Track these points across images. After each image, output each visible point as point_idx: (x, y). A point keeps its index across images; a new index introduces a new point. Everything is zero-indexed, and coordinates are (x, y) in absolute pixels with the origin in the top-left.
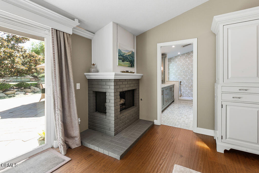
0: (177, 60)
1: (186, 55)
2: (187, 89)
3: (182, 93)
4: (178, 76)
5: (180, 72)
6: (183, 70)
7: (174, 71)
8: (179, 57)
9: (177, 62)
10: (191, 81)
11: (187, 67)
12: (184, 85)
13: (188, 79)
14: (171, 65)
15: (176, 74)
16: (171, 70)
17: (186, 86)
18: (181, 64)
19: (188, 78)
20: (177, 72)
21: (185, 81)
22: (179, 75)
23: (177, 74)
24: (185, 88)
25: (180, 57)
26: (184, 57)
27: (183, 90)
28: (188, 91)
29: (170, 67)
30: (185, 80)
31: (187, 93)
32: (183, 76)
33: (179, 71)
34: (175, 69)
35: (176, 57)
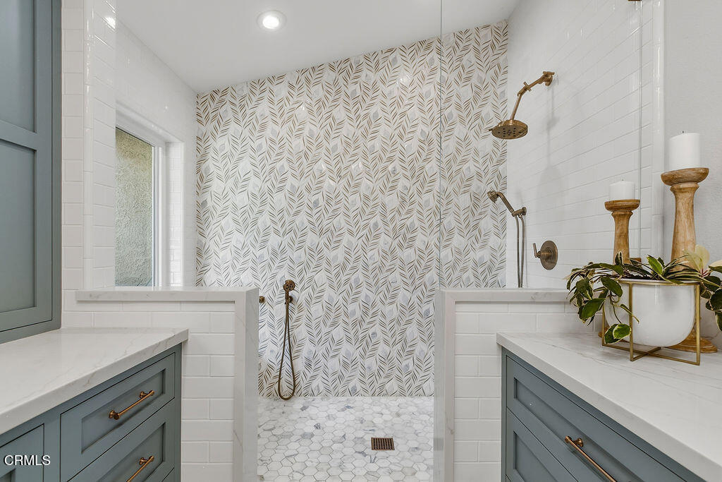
0: (264, 108)
1: (329, 76)
2: (338, 333)
3: (300, 365)
4: (274, 240)
5: (284, 204)
6: (308, 189)
7: (242, 199)
8: (281, 90)
9: (263, 127)
10: (362, 279)
11: (339, 170)
12: (317, 310)
13: (341, 259)
14: (221, 144)
15: (255, 222)
16: (216, 186)
17: (327, 316)
18: (298, 144)
19: (340, 254)
20: (263, 203)
21: (321, 277)
22: (277, 232)
23: (265, 220)
24: (325, 330)
25: (291, 86)
26: (317, 91)
27: (306, 349)
28: (343, 352)
29: (209, 163)
30: (324, 265)
31: (334, 364)
32: (311, 239)
33: (280, 200)
34: (254, 180)
35: (259, 84)
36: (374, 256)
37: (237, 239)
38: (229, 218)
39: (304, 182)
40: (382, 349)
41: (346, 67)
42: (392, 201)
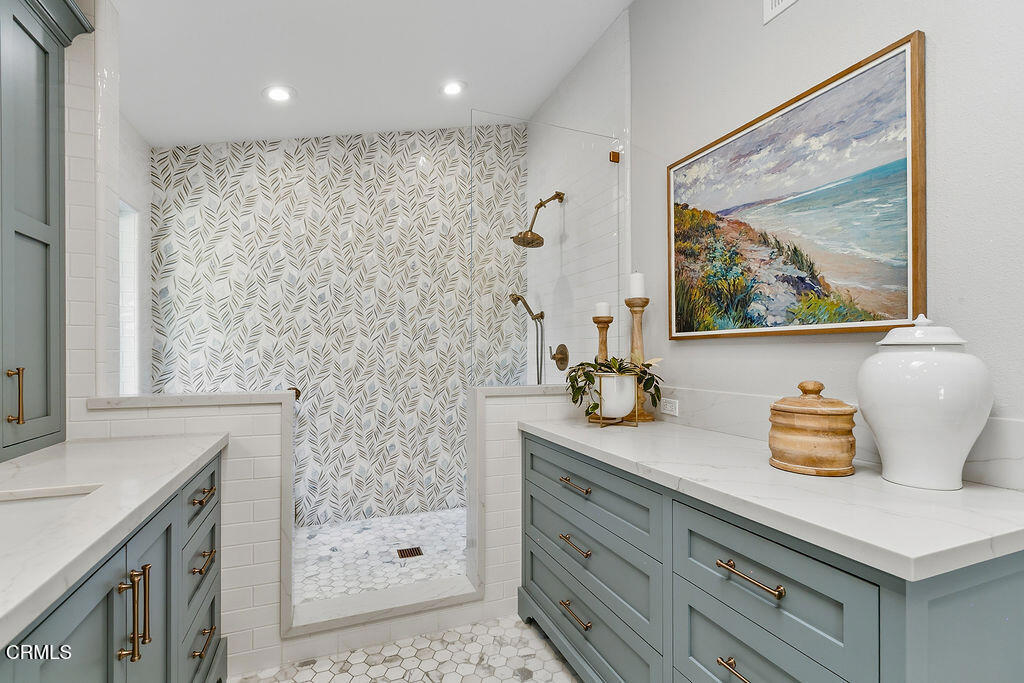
0: (251, 177)
1: (337, 151)
2: (350, 448)
3: (302, 489)
4: (266, 341)
5: (280, 297)
6: (312, 281)
7: (219, 289)
8: (276, 159)
9: (251, 201)
10: (378, 385)
11: (351, 260)
12: (324, 423)
13: (352, 363)
14: (188, 217)
15: (240, 318)
16: (182, 270)
17: (336, 429)
18: (298, 227)
19: (351, 357)
20: (252, 294)
21: (328, 385)
22: (270, 331)
23: (253, 316)
24: (333, 445)
25: (288, 156)
26: (323, 168)
27: (310, 470)
28: (356, 469)
29: (172, 240)
30: (333, 370)
31: (344, 484)
32: (316, 339)
33: (274, 292)
34: (237, 266)
35: (244, 149)
36: (391, 359)
37: (214, 339)
38: (203, 313)
39: (306, 272)
40: (402, 462)
41: (358, 145)
42: (412, 299)
